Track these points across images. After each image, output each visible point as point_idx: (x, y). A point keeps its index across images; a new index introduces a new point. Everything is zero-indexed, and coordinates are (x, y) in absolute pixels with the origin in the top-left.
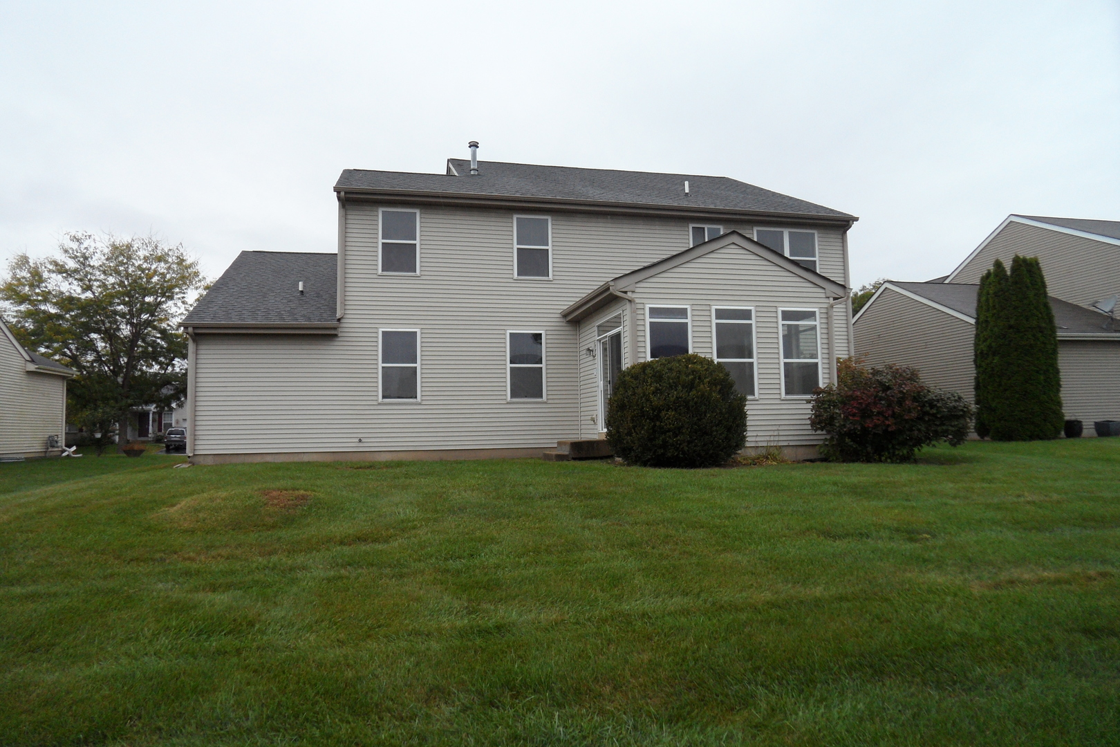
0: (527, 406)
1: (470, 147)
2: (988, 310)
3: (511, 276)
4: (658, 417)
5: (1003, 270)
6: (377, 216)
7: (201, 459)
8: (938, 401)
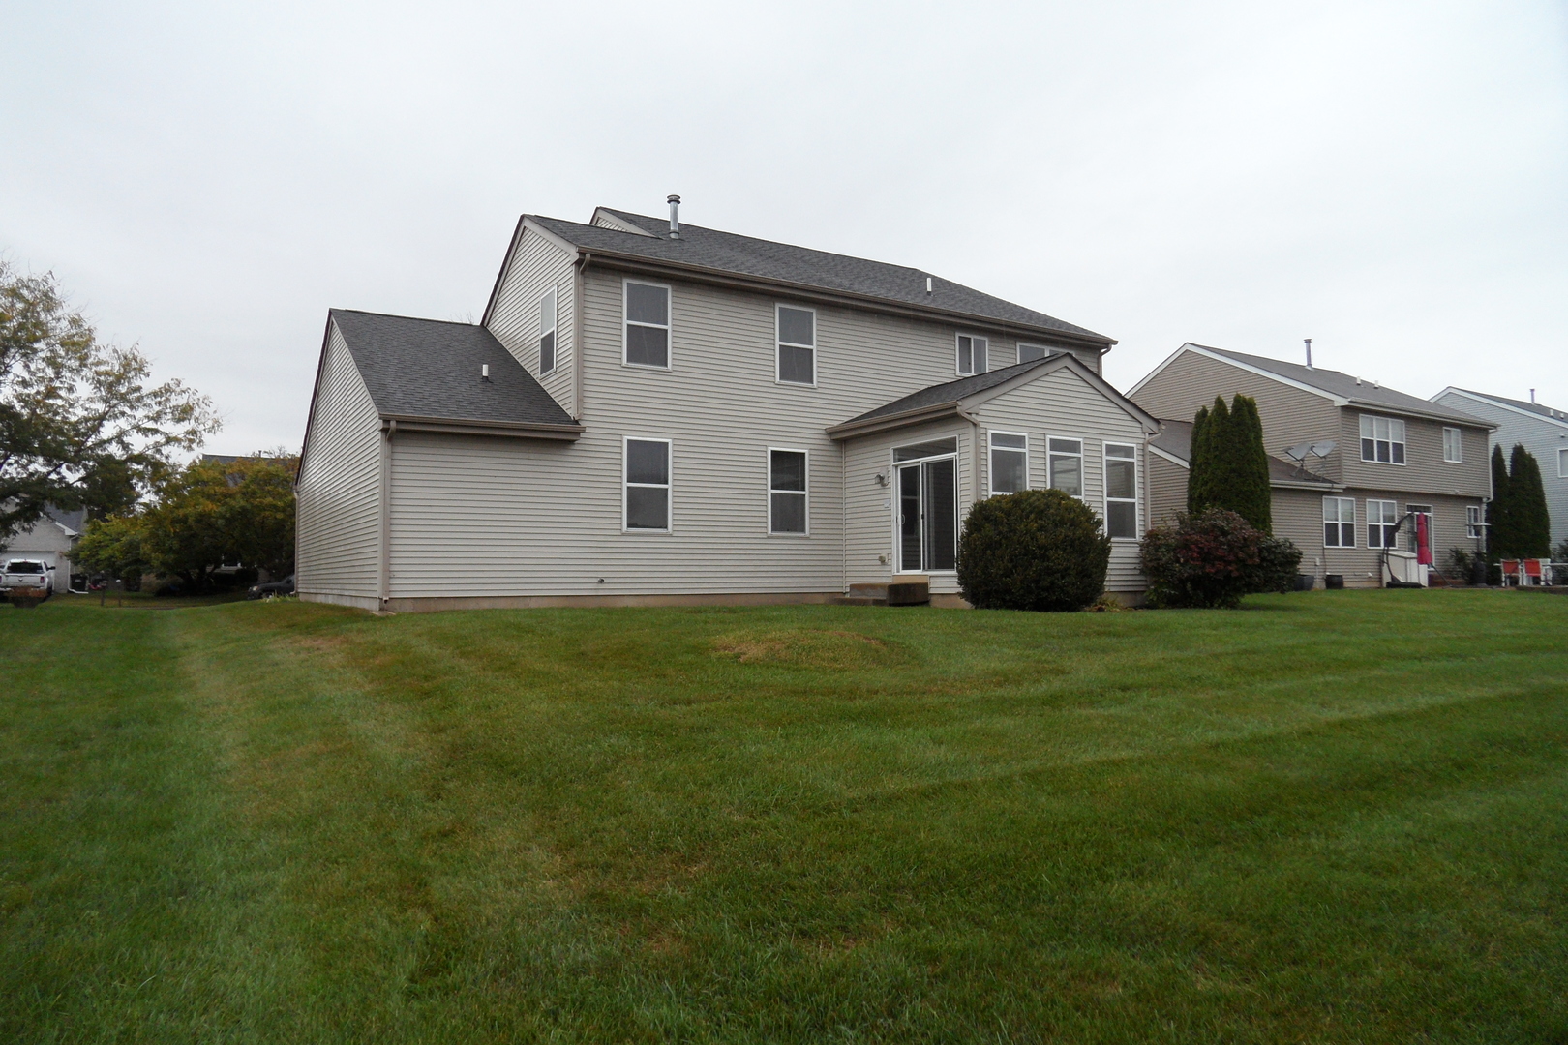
0: (788, 541)
1: (669, 202)
2: (1208, 451)
3: (772, 379)
4: (1044, 558)
5: (1225, 409)
6: (622, 289)
7: (396, 604)
8: (1275, 547)
